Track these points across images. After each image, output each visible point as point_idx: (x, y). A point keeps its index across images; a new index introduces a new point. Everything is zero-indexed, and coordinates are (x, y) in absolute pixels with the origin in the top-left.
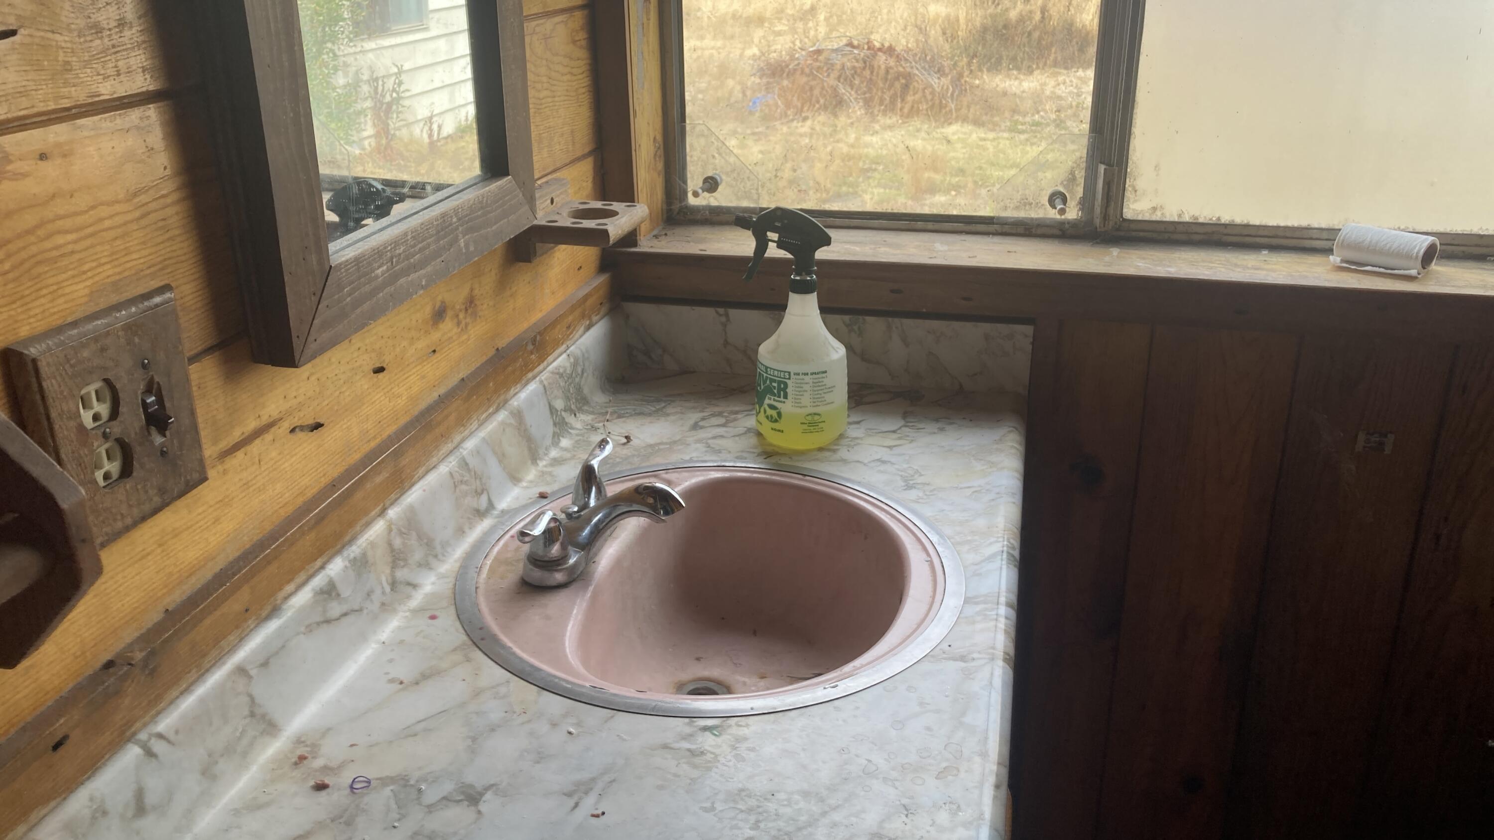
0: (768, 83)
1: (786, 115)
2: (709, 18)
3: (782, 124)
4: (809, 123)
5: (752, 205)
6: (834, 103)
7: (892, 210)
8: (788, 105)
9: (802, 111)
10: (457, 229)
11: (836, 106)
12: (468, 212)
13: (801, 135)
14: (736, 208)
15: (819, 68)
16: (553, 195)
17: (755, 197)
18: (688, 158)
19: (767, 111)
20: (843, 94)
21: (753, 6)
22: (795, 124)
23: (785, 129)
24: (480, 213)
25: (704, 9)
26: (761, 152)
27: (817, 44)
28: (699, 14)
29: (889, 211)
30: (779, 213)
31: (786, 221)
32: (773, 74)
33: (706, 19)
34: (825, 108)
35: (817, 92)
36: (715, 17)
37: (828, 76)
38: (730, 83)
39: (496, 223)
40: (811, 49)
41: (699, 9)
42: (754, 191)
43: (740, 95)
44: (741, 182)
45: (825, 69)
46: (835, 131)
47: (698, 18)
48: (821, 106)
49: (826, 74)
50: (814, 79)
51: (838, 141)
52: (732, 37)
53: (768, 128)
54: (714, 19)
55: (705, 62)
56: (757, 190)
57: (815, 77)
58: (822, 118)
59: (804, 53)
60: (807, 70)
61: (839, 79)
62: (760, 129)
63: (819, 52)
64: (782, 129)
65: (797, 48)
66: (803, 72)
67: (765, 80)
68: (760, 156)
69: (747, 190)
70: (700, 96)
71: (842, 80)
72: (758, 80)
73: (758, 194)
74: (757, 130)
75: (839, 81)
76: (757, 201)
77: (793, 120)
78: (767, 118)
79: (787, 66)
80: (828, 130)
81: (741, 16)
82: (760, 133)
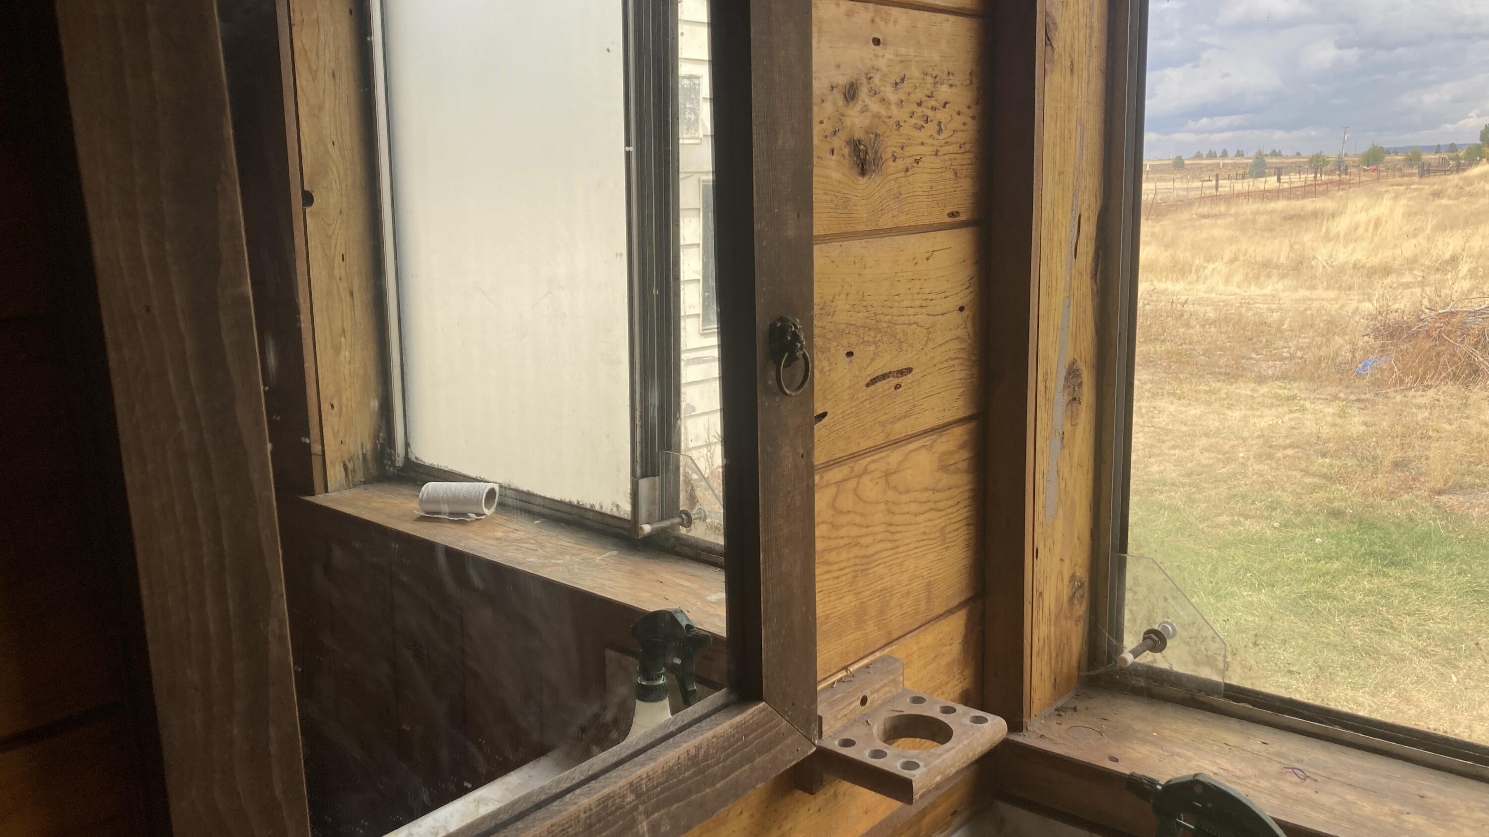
0: (1383, 345)
1: (1402, 381)
2: (1324, 267)
3: (1396, 391)
4: (1431, 393)
5: (1216, 678)
6: (1467, 372)
7: (1445, 732)
8: (1405, 372)
9: (1423, 378)
10: (635, 808)
11: (1470, 375)
12: (661, 780)
13: (1419, 407)
14: (1190, 678)
15: (1450, 332)
16: (867, 693)
17: (1221, 666)
18: (1128, 596)
19: (1378, 376)
20: (1480, 363)
21: (1379, 255)
22: (1412, 393)
23: (1399, 398)
24: (687, 774)
25: (1320, 258)
26: (1365, 424)
27: (1452, 304)
28: (1313, 263)
29: (1441, 733)
30: (1198, 789)
31: (1210, 805)
32: (1391, 336)
33: (1320, 269)
34: (1455, 377)
35: (1444, 359)
36: (1330, 266)
37: (1462, 341)
38: (1338, 340)
39: (723, 778)
40: (1440, 311)
41: (1314, 258)
42: (1220, 658)
43: (1349, 356)
44: (1203, 641)
45: (1459, 333)
46: (1466, 405)
47: (1312, 267)
48: (1449, 374)
49: (1459, 340)
50: (1442, 344)
51: (1468, 417)
52: (1350, 288)
53: (1377, 394)
54: (1329, 269)
55: (1312, 315)
56: (1225, 657)
57: (1443, 342)
58: (1451, 388)
59: (1433, 314)
60: (1435, 334)
61: (1476, 346)
62: (1368, 396)
63: (1452, 314)
64: (1394, 398)
65: (1423, 308)
66: (1429, 336)
67: (1379, 342)
68: (1362, 428)
69: (1210, 653)
70: (1299, 354)
71: (1480, 347)
72: (1371, 340)
73: (1225, 662)
74: (1363, 396)
75: (1476, 349)
76: (1223, 673)
77: (1410, 388)
78: (1377, 384)
79: (1409, 328)
80: (1455, 402)
81: (1363, 267)
82: (1368, 400)
